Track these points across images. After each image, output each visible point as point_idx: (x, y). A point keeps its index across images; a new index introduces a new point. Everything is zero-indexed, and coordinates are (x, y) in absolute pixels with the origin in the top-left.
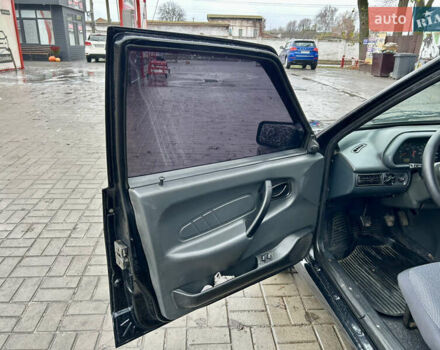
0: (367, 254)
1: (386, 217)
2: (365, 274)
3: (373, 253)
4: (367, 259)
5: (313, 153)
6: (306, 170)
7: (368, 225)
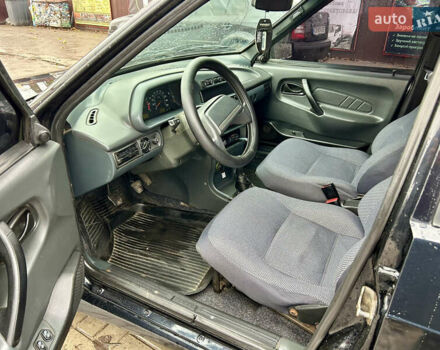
0: (128, 233)
1: (132, 185)
2: (143, 259)
3: (133, 229)
4: (132, 239)
5: (42, 143)
6: (47, 174)
7: (119, 203)
